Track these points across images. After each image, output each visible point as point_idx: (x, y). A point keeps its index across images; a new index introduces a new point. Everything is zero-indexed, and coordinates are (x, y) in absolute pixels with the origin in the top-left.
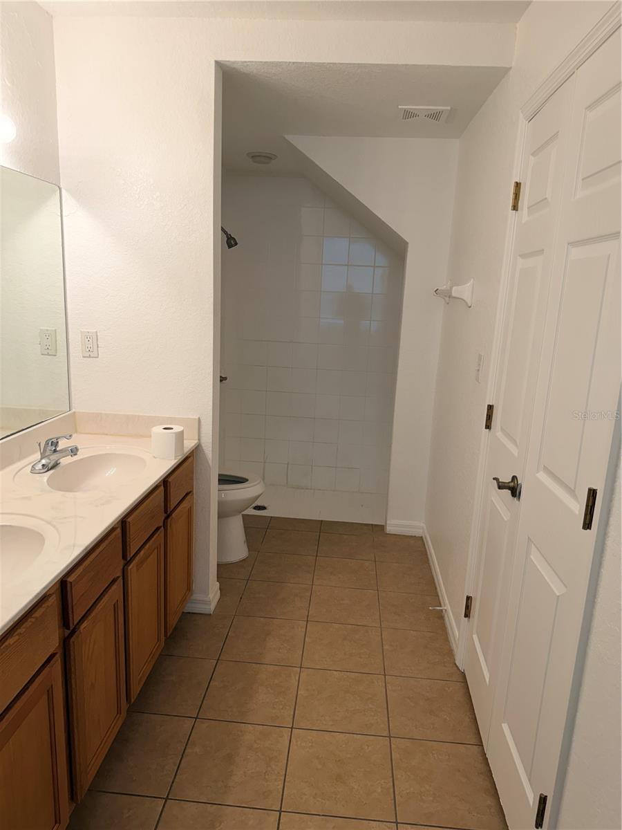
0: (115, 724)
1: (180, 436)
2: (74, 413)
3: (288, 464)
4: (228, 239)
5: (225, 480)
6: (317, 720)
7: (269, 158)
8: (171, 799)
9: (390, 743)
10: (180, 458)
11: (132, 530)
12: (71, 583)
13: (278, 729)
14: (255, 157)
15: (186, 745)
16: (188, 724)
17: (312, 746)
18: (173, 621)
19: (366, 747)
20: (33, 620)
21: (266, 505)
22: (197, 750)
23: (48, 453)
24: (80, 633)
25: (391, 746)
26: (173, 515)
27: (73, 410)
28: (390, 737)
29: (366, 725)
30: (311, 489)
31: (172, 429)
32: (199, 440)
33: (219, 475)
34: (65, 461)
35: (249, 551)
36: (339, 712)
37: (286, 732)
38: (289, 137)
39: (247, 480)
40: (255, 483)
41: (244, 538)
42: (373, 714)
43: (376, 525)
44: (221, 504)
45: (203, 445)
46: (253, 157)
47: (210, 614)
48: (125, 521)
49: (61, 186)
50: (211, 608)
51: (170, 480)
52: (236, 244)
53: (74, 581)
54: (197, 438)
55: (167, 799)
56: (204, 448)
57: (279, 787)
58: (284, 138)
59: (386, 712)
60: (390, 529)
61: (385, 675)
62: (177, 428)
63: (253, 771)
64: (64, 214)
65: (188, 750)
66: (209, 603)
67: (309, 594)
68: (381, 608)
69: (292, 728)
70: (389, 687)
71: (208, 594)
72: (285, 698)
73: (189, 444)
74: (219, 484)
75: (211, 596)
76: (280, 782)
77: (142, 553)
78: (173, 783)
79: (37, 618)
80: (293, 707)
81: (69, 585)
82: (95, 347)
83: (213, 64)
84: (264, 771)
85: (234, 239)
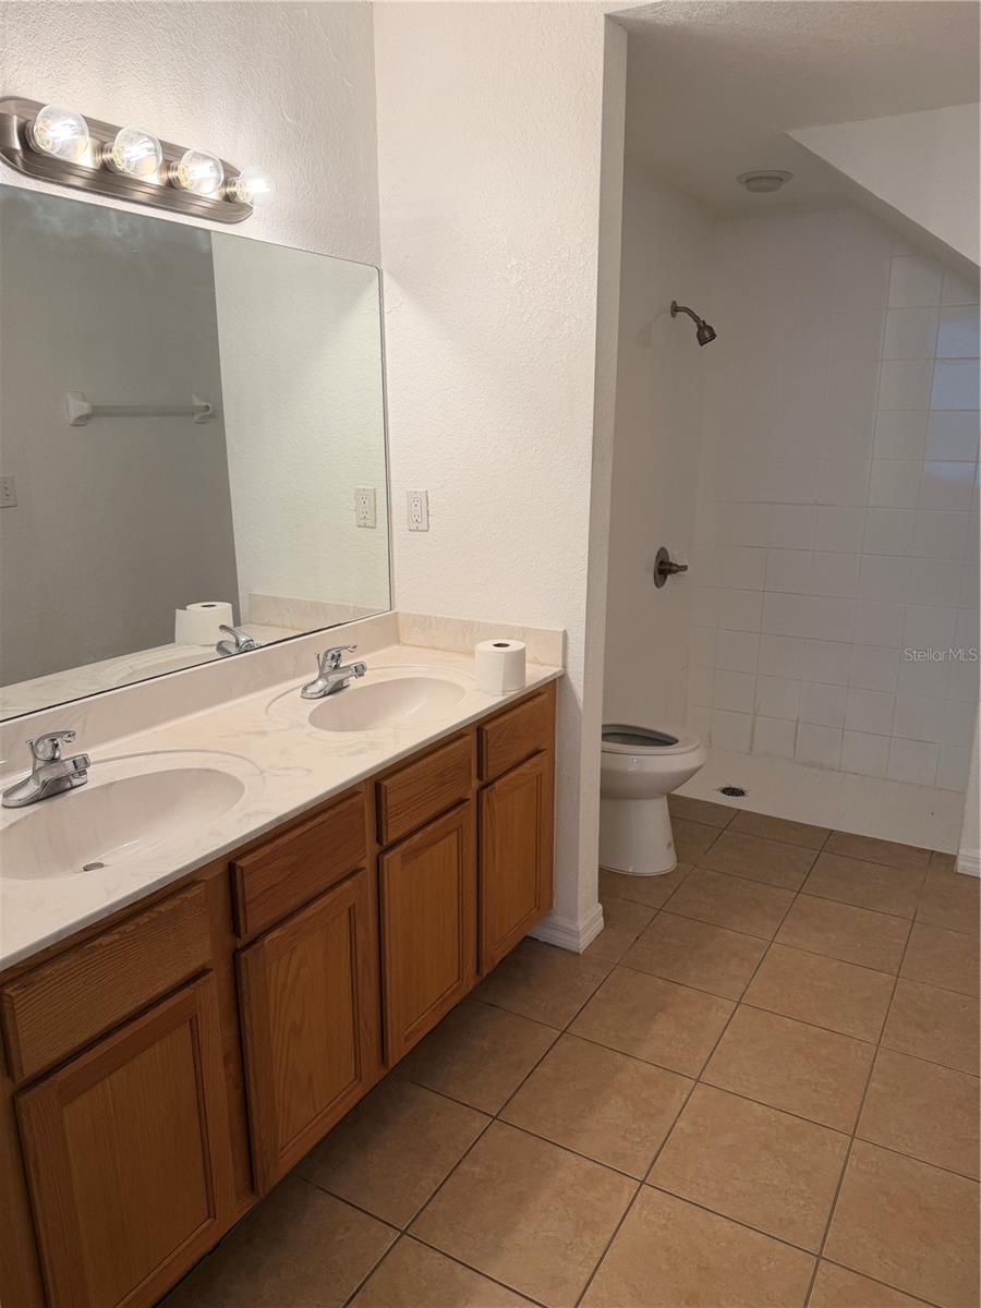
0: (349, 1093)
1: (519, 659)
2: (396, 613)
3: (798, 722)
4: (700, 328)
5: (618, 734)
6: (692, 1182)
7: (777, 179)
8: (410, 1235)
9: (816, 1269)
10: (513, 693)
11: (391, 800)
12: (242, 868)
13: (618, 1177)
14: (752, 181)
15: (464, 1157)
16: (479, 1123)
17: (665, 1225)
18: (496, 952)
19: (766, 1261)
20: (152, 915)
21: (745, 788)
22: (477, 1169)
23: (327, 670)
24: (263, 946)
25: (814, 1275)
26: (497, 784)
27: (396, 610)
28: (819, 1257)
29: (781, 1220)
30: (839, 771)
31: (507, 645)
32: (564, 666)
33: (604, 726)
34: (354, 683)
35: (678, 861)
36: (737, 1179)
37: (629, 1187)
38: (796, 134)
39: (677, 741)
40: (690, 748)
41: (670, 838)
42: (802, 1203)
43: (940, 854)
44: (607, 775)
45: (570, 676)
46: (748, 181)
47: (578, 954)
48: (380, 785)
49: (383, 266)
50: (582, 943)
51: (487, 728)
52: (713, 336)
53: (247, 866)
54: (560, 664)
55: (404, 1233)
56: (572, 681)
57: (582, 1277)
58: (788, 137)
59: (829, 1208)
60: (962, 866)
61: (853, 1137)
62: (515, 646)
63: (551, 1234)
64: (386, 309)
65: (464, 1167)
66: (577, 935)
67: (758, 956)
68: (892, 1009)
69: (642, 1182)
70: (853, 1161)
71: (576, 920)
72: (649, 1127)
73: (537, 672)
74: (603, 740)
75: (581, 924)
76: (586, 1270)
77: (417, 837)
78: (422, 1209)
79: (161, 913)
80: (657, 1148)
81: (238, 872)
82: (425, 516)
83: (602, 20)
84: (568, 1242)
85: (710, 329)
